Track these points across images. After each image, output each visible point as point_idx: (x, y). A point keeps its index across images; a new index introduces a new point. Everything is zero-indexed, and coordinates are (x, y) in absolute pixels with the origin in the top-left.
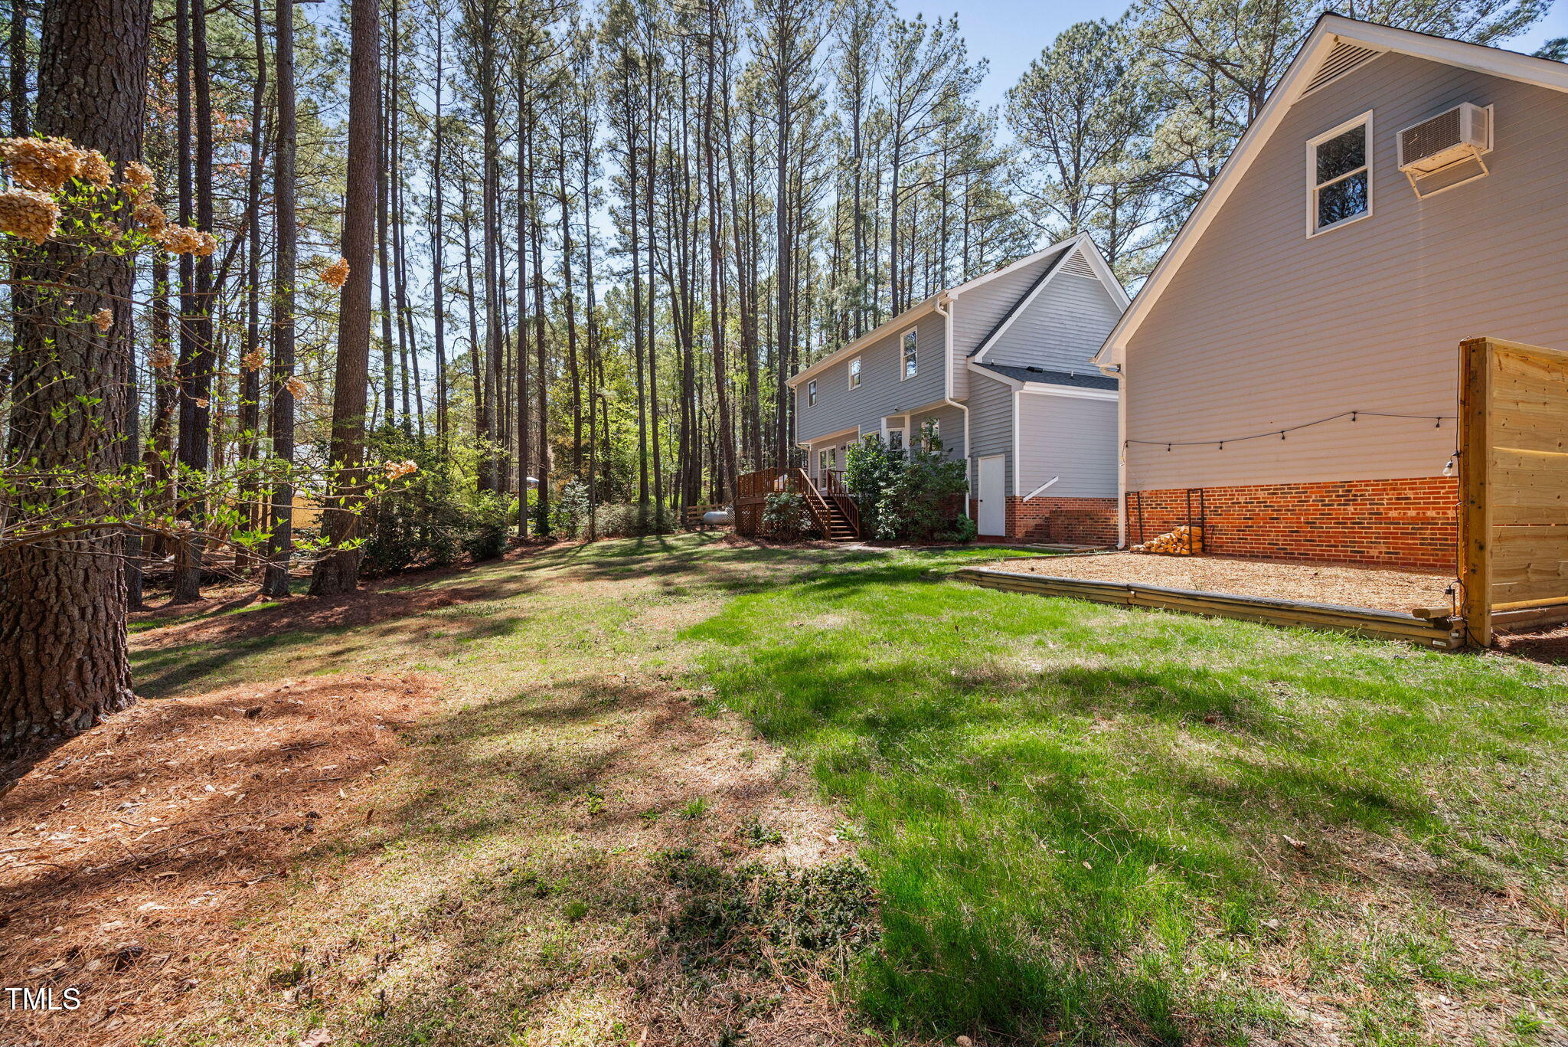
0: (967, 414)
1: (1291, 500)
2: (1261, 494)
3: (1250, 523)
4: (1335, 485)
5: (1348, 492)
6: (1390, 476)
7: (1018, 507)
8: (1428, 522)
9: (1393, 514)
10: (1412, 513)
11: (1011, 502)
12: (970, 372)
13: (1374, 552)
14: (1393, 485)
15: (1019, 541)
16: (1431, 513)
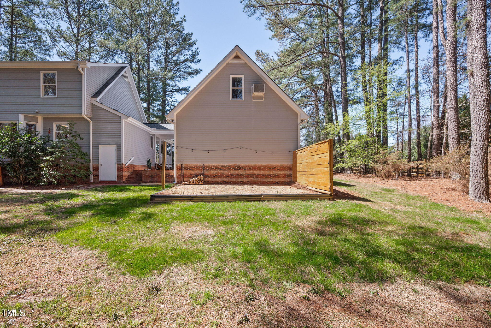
0: (91, 124)
1: (227, 168)
2: (219, 166)
3: (217, 174)
4: (237, 165)
5: (239, 166)
6: (248, 163)
7: (124, 168)
8: (255, 174)
9: (248, 172)
10: (252, 172)
11: (120, 166)
12: (93, 105)
13: (245, 181)
14: (248, 165)
15: (125, 182)
16: (255, 172)
